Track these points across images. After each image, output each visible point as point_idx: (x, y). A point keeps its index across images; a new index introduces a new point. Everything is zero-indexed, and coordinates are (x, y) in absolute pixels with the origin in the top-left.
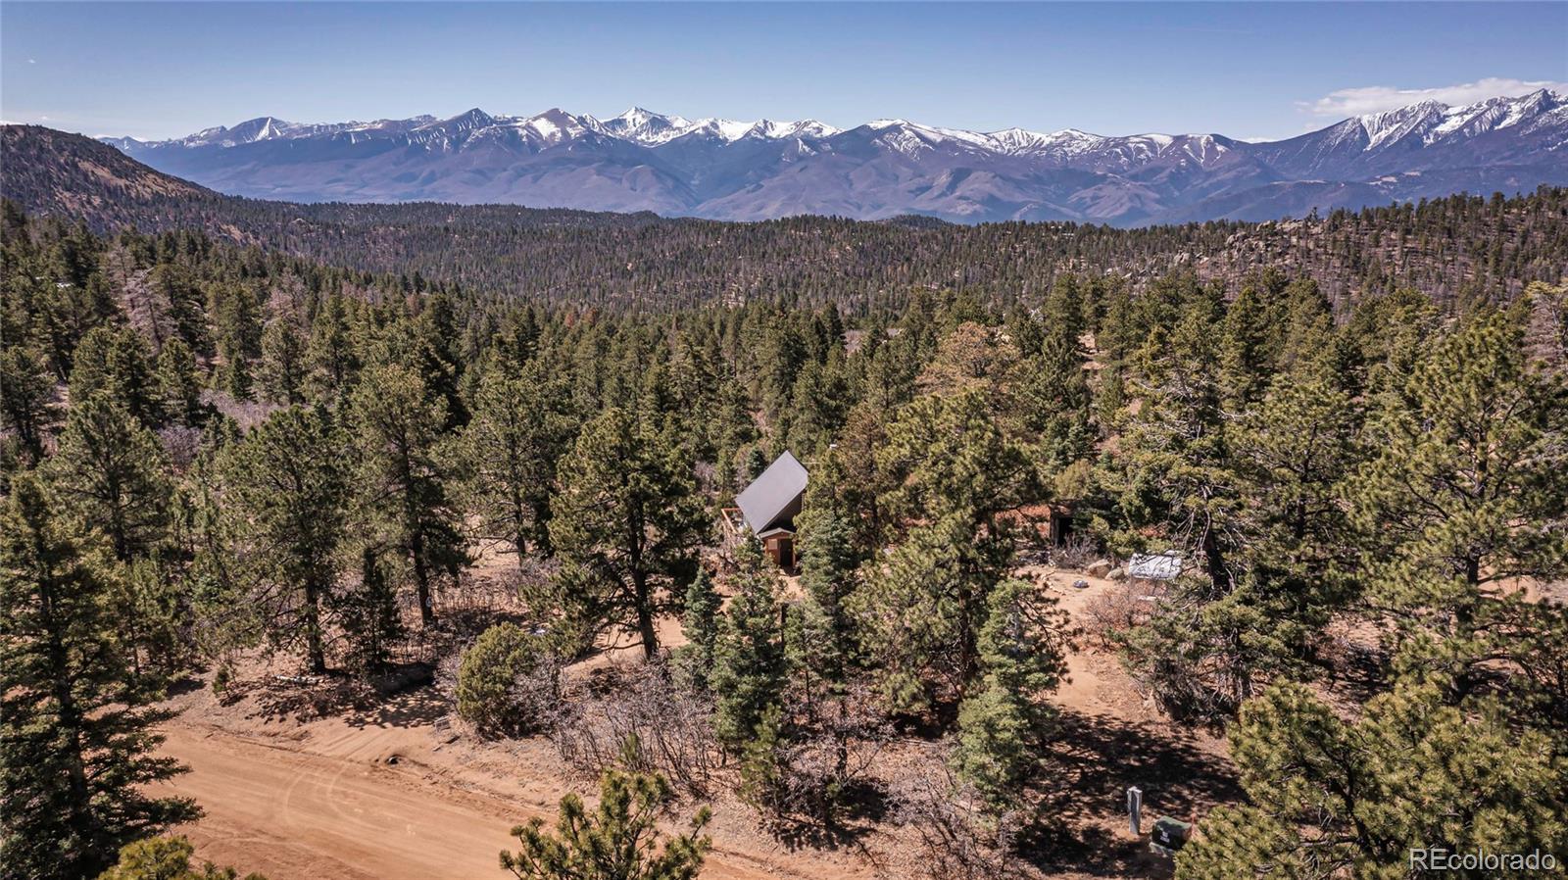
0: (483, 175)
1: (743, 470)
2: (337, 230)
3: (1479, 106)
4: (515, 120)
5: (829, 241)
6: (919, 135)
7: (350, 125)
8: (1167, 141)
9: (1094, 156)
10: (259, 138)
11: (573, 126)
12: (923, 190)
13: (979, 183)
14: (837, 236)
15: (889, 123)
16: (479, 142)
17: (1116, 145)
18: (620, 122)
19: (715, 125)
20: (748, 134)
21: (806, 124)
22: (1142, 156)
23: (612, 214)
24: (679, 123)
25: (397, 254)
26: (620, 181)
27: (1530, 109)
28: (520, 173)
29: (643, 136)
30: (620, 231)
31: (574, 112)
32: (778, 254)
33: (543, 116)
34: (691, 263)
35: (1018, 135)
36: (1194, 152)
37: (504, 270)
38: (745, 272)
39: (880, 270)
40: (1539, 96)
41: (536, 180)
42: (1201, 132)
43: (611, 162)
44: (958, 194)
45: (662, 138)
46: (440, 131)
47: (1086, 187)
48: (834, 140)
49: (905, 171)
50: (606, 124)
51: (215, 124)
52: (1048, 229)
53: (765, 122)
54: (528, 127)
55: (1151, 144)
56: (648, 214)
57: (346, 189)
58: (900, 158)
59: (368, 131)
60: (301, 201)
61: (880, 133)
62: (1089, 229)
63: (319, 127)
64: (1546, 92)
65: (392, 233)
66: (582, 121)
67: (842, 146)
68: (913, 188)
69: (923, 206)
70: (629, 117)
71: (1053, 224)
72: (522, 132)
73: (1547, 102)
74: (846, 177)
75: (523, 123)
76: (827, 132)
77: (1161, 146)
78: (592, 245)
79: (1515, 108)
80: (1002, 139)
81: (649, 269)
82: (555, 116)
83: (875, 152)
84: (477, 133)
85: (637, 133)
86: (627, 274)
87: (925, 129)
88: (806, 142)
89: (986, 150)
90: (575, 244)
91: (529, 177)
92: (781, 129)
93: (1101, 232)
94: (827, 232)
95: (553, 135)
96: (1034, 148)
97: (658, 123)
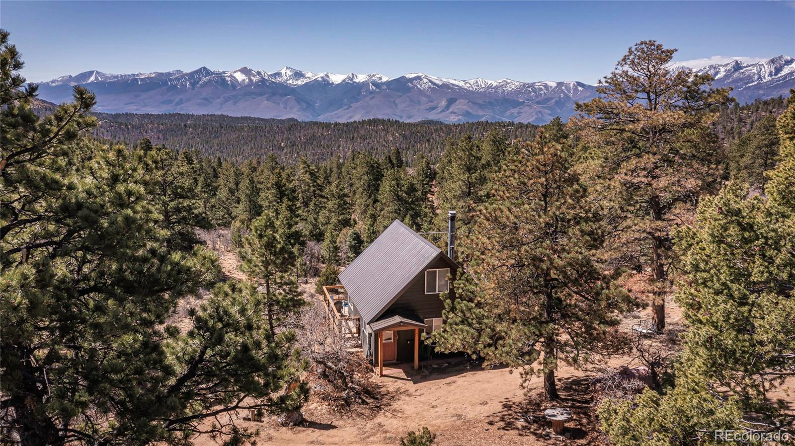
0: (207, 101)
1: (345, 247)
2: (126, 126)
3: (705, 68)
4: (224, 73)
5: (387, 132)
6: (430, 81)
7: (138, 75)
8: (554, 85)
9: (518, 92)
10: (89, 81)
11: (254, 76)
12: (433, 109)
13: (461, 105)
14: (391, 129)
15: (416, 75)
16: (205, 84)
17: (529, 87)
18: (278, 74)
19: (327, 76)
20: (344, 80)
21: (374, 76)
22: (542, 92)
23: (274, 120)
24: (309, 75)
25: (158, 138)
26: (279, 104)
27: (729, 70)
28: (227, 100)
29: (291, 81)
30: (278, 126)
31: (255, 70)
32: (360, 138)
33: (239, 71)
34: (315, 142)
35: (480, 82)
36: (567, 90)
37: (216, 147)
38: (343, 147)
39: (413, 146)
40: (734, 63)
41: (235, 103)
42: (571, 80)
43: (274, 94)
44: (450, 110)
45: (300, 82)
46: (185, 78)
47: (514, 107)
48: (388, 83)
49: (424, 99)
50: (271, 75)
51: (66, 74)
52: (500, 125)
53: (353, 74)
54: (231, 76)
55: (546, 86)
56: (293, 119)
57: (135, 108)
58: (421, 92)
59: (147, 78)
60: (110, 113)
61: (411, 80)
62: (521, 125)
63: (122, 76)
64: (737, 62)
65: (156, 127)
66: (259, 73)
67: (392, 87)
68: (428, 107)
69: (433, 116)
70: (283, 72)
71: (502, 122)
72: (227, 79)
73: (738, 67)
74: (394, 102)
75: (228, 74)
76: (384, 79)
77: (551, 87)
78: (262, 134)
79: (722, 69)
80: (472, 83)
81: (293, 146)
82: (245, 71)
83: (409, 90)
84: (204, 79)
85: (287, 80)
86: (281, 149)
87: (434, 78)
88: (374, 85)
89: (464, 89)
90: (254, 133)
91: (231, 102)
92: (361, 78)
93: (527, 126)
94: (386, 127)
95: (244, 80)
96: (488, 88)
97: (298, 75)
